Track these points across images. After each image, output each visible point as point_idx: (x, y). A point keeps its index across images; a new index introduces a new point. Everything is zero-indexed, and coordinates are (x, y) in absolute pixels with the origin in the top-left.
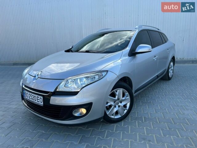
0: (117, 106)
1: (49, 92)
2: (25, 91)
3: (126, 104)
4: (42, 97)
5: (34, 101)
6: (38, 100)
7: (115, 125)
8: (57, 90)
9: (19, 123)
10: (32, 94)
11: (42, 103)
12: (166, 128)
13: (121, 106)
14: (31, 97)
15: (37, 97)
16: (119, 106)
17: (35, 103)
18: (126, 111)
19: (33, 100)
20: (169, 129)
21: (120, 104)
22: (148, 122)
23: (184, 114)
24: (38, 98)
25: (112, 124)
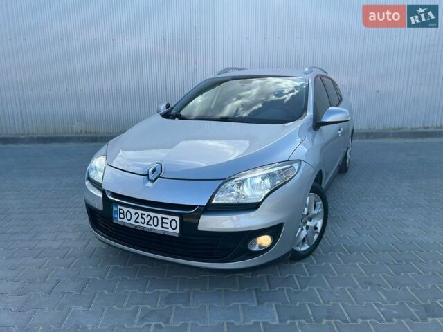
0: (304, 228)
1: (196, 206)
2: (119, 207)
3: (316, 224)
4: (177, 219)
5: (153, 227)
6: (164, 225)
7: (303, 264)
8: (214, 202)
9: (98, 278)
10: (147, 213)
11: (177, 231)
12: (393, 262)
13: (312, 227)
14: (139, 220)
15: (162, 218)
16: (307, 227)
17: (153, 231)
18: (316, 236)
19: (147, 224)
20: (398, 261)
21: (308, 223)
22: (355, 253)
23: (406, 234)
24: (164, 220)
25: (297, 263)
